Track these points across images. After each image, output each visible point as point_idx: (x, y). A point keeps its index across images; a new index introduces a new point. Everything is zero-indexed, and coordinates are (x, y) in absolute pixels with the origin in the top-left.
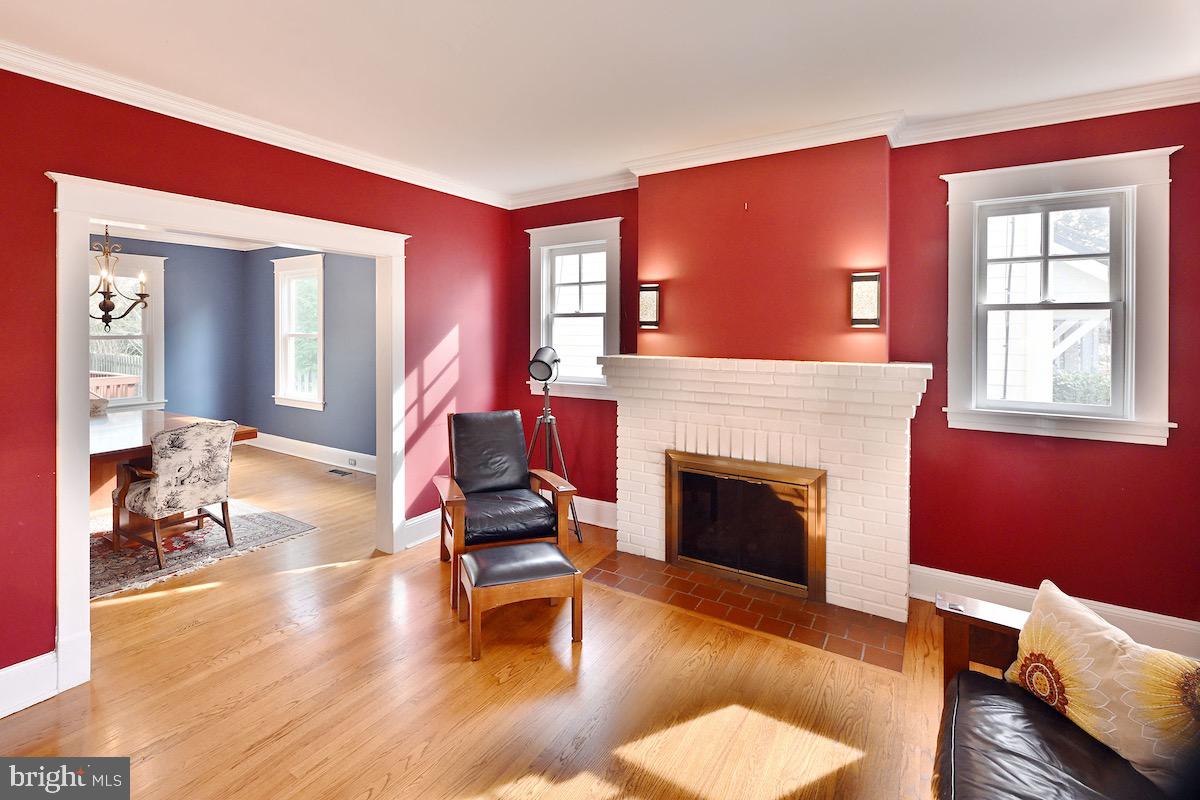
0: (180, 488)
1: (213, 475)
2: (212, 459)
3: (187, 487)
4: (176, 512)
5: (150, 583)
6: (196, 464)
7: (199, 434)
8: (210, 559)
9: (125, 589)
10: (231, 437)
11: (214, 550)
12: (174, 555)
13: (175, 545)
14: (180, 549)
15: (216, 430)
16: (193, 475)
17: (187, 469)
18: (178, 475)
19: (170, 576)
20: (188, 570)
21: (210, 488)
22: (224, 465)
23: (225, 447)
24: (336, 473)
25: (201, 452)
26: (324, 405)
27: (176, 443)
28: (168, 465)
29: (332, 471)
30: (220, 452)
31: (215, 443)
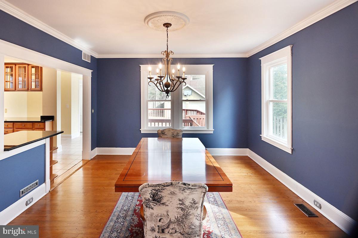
2: (186, 216)
6: (173, 219)
7: (173, 193)
15: (188, 191)
16: (171, 226)
17: (166, 221)
18: (160, 224)
22: (196, 222)
23: (197, 208)
24: (300, 207)
25: (176, 210)
26: (292, 150)
27: (156, 198)
28: (152, 215)
29: (297, 205)
30: (192, 211)
31: (187, 203)
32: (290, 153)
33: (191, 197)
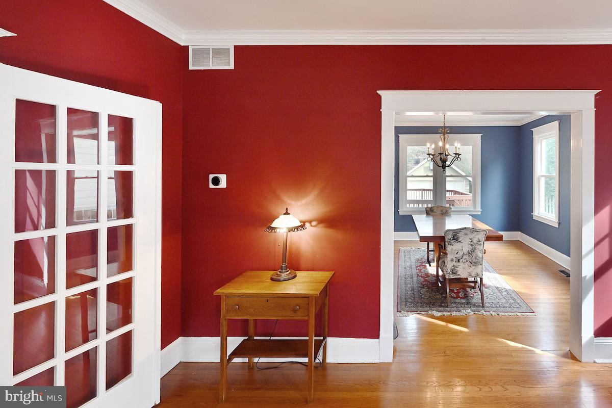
0: (458, 264)
1: (474, 260)
2: (473, 250)
3: (461, 265)
4: (456, 277)
5: (440, 314)
6: (466, 252)
7: (466, 234)
8: (469, 311)
9: (430, 313)
10: (484, 239)
11: (474, 305)
12: (457, 301)
13: (460, 295)
14: (461, 298)
15: (475, 233)
16: (464, 257)
17: (461, 254)
18: (457, 256)
19: (449, 314)
20: (457, 314)
21: (473, 267)
22: (480, 255)
23: (481, 244)
24: (563, 273)
25: (467, 245)
26: (559, 224)
27: (455, 237)
28: (452, 250)
29: (561, 271)
30: (478, 247)
31: (475, 241)
32: (557, 227)
33: (477, 237)
